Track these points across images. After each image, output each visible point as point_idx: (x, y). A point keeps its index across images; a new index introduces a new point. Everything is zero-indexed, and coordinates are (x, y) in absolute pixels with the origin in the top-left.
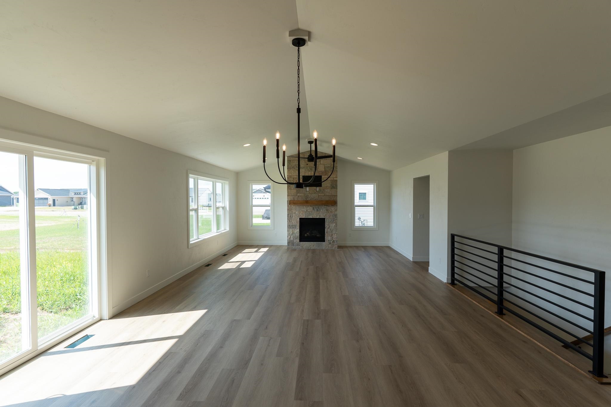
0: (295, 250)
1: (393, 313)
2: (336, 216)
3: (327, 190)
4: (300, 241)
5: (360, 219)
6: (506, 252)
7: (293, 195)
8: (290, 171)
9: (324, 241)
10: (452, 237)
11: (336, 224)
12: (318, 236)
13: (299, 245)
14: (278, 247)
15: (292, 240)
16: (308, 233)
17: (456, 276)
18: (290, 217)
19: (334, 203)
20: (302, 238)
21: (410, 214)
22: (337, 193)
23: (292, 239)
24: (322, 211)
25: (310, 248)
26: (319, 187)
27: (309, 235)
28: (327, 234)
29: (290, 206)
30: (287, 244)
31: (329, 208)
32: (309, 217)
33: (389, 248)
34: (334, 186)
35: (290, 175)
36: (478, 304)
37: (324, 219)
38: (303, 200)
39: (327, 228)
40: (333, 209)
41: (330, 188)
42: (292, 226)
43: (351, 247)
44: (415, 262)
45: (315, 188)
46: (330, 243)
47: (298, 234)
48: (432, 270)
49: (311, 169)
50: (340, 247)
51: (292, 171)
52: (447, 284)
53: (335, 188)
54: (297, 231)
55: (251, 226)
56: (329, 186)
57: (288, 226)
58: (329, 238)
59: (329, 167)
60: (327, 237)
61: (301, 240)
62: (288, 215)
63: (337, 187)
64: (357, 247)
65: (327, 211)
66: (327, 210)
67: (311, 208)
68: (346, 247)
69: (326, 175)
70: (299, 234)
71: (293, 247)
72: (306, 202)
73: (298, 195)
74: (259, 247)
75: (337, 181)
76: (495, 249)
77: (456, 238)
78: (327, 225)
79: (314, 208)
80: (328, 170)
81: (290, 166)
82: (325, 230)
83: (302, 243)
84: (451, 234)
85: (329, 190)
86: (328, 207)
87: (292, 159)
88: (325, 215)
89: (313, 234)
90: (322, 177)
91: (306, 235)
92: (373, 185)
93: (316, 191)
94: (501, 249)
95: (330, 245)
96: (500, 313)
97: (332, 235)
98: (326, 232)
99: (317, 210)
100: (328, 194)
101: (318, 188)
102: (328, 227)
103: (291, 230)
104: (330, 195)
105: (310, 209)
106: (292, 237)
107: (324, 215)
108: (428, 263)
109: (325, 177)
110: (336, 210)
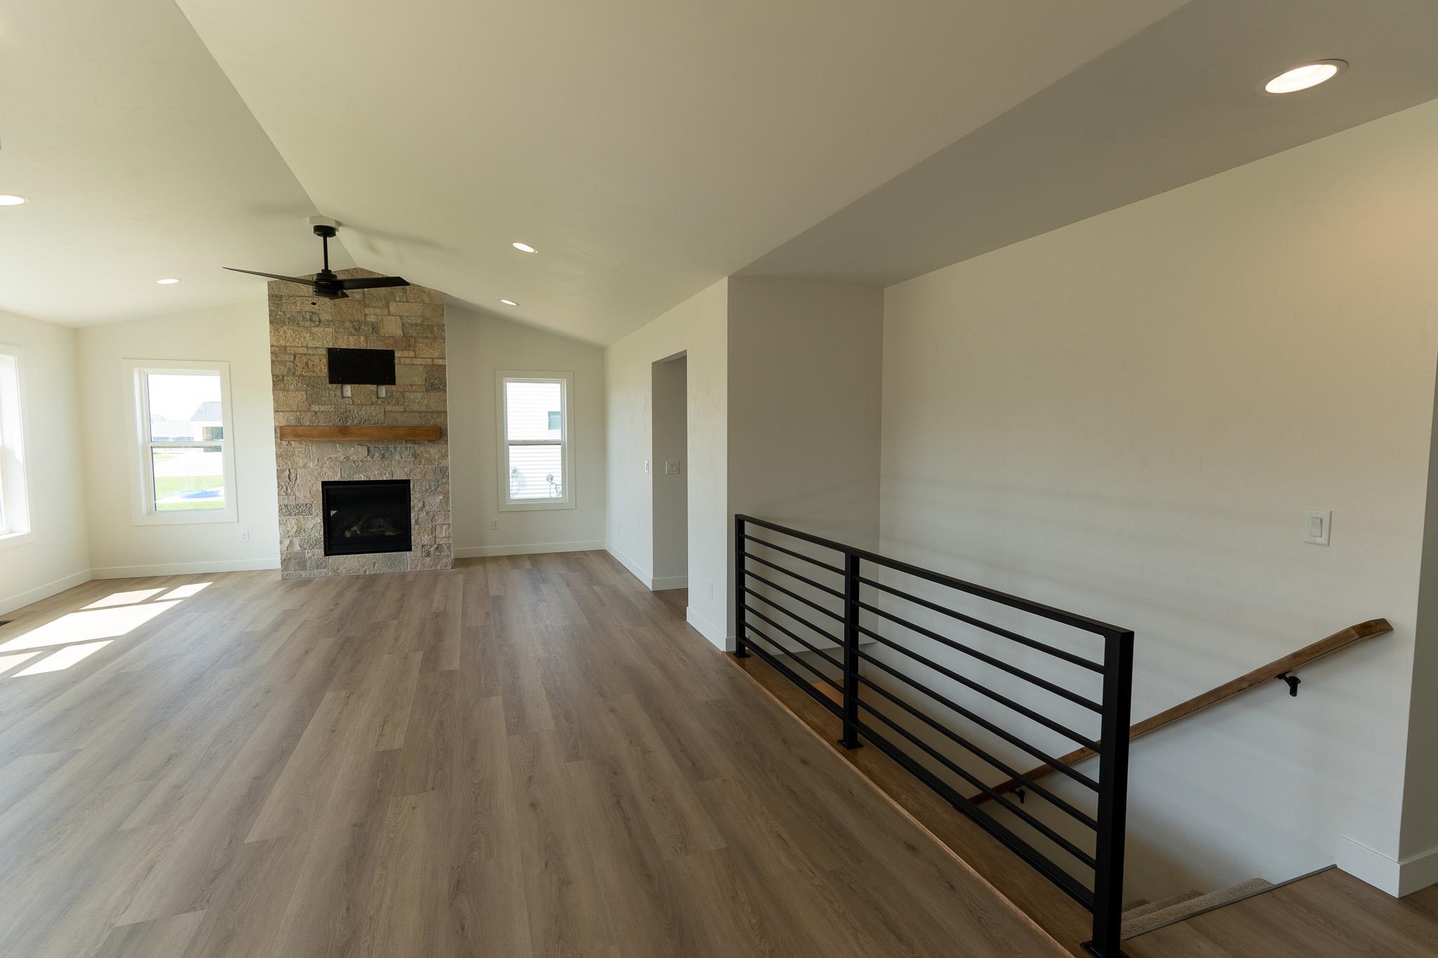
0: (305, 582)
2: (444, 471)
3: (412, 396)
4: (326, 554)
5: (552, 479)
6: (866, 569)
7: (295, 408)
8: (281, 332)
9: (410, 549)
10: (740, 523)
11: (446, 497)
12: (390, 533)
13: (325, 568)
14: (247, 578)
15: (298, 553)
16: (355, 528)
17: (748, 633)
18: (286, 479)
19: (438, 434)
20: (335, 543)
21: (646, 462)
22: (445, 406)
23: (297, 548)
24: (397, 457)
25: (362, 573)
26: (388, 384)
27: (358, 532)
28: (417, 527)
29: (284, 443)
30: (279, 566)
31: (422, 448)
32: (357, 478)
33: (603, 554)
34: (436, 381)
35: (282, 343)
36: (796, 717)
37: (408, 481)
38: (331, 424)
39: (416, 509)
40: (433, 451)
41: (424, 389)
42: (297, 506)
43: (496, 559)
44: (658, 594)
45: (373, 387)
46: (428, 554)
47: (319, 533)
48: (695, 615)
49: (356, 329)
50: (461, 562)
51: (289, 333)
52: (726, 657)
53: (438, 389)
54: (315, 524)
55: (149, 513)
56: (420, 383)
57: (280, 510)
58: (426, 539)
59: (416, 325)
60: (419, 537)
61: (330, 550)
62: (280, 473)
63: (445, 386)
64: (513, 559)
65: (416, 458)
66: (415, 456)
67: (362, 451)
68: (482, 560)
69: (407, 348)
70: (322, 533)
71: (304, 574)
72: (343, 432)
73: (315, 408)
74: (173, 580)
75: (443, 367)
76: (839, 560)
77: (749, 529)
78: (416, 501)
79: (372, 449)
80: (415, 334)
81: (279, 313)
82: (412, 515)
83: (332, 559)
84: (736, 515)
85: (419, 395)
86: (419, 449)
87: (285, 289)
88: (410, 472)
89: (373, 530)
90: (397, 355)
91: (348, 534)
92: (559, 385)
93: (378, 398)
94: (854, 557)
95: (428, 559)
96: (850, 742)
97: (434, 529)
98: (413, 521)
99: (383, 455)
100: (415, 407)
101: (383, 390)
102: (420, 505)
103: (292, 521)
104: (424, 408)
105: (357, 452)
106: (296, 541)
107: (406, 470)
108: (684, 593)
109: (406, 353)
110: (445, 456)
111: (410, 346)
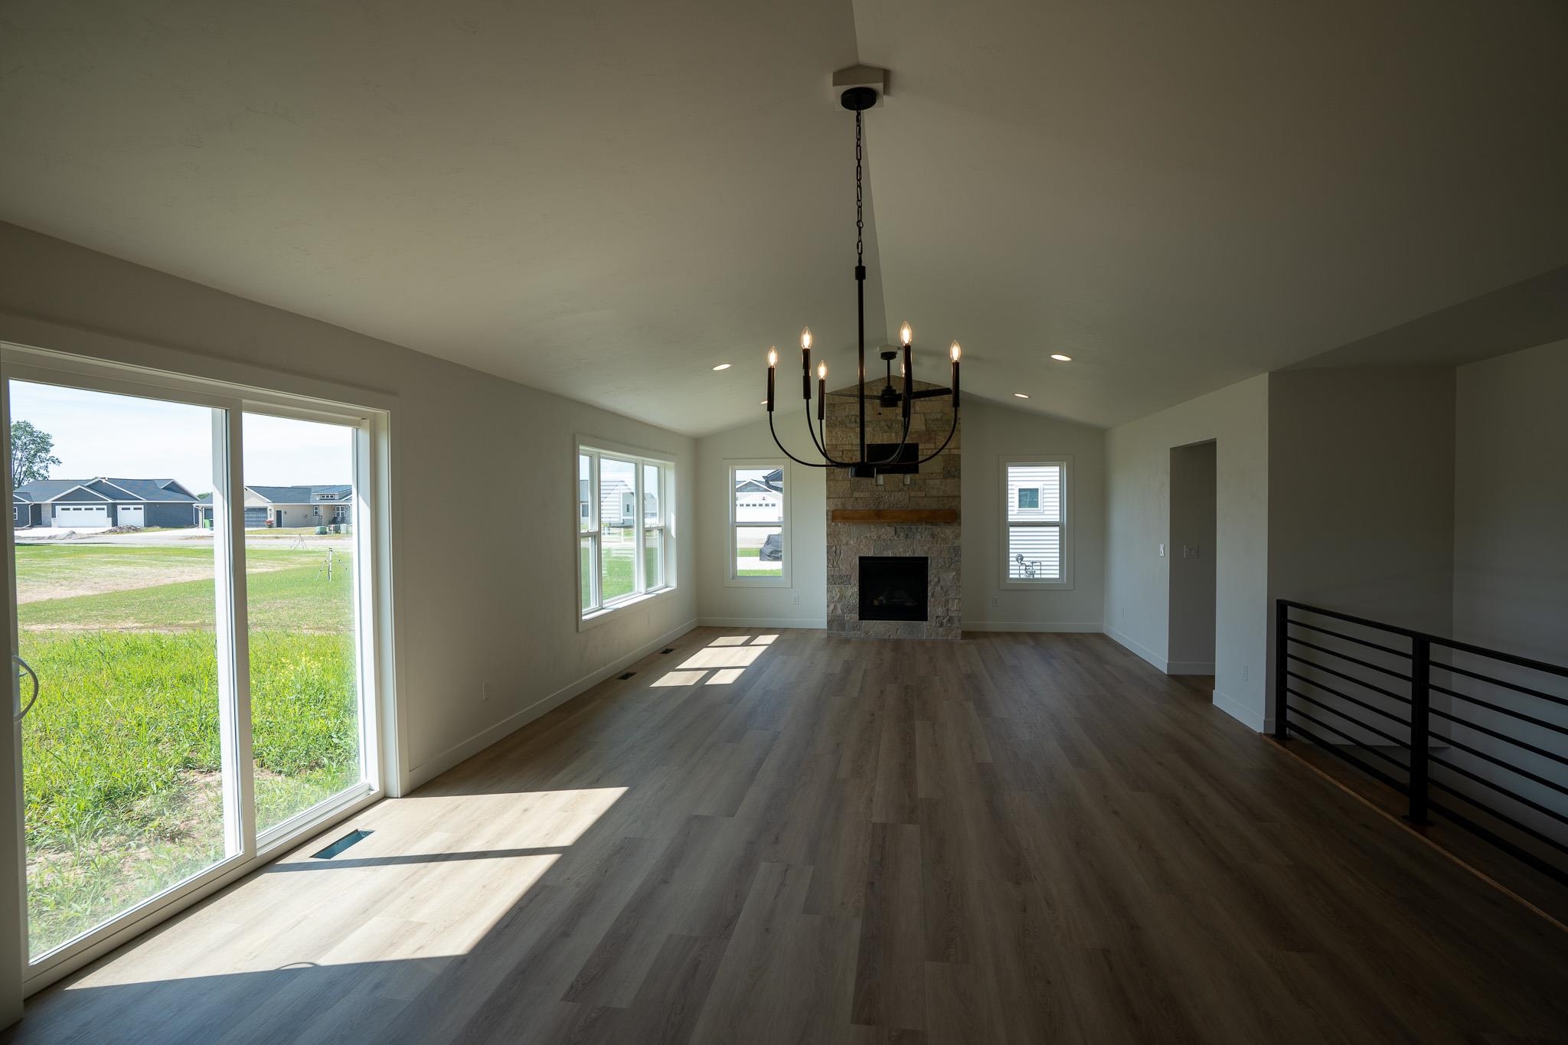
0: (847, 641)
1: (1116, 813)
2: (957, 550)
3: (931, 482)
4: (860, 619)
5: (1022, 559)
6: (1436, 652)
7: (841, 495)
8: (834, 434)
9: (925, 619)
10: (1281, 611)
11: (958, 574)
12: (909, 604)
13: (859, 630)
14: (804, 634)
15: (839, 616)
16: (881, 598)
17: (1290, 716)
18: (833, 553)
19: (952, 517)
20: (868, 610)
21: (1162, 546)
22: (960, 492)
23: (839, 612)
24: (919, 537)
25: (887, 637)
26: (913, 473)
27: (884, 601)
28: (932, 599)
29: (833, 524)
30: (825, 626)
31: (939, 529)
32: (885, 554)
33: (1102, 637)
34: (952, 471)
35: (834, 442)
36: (1352, 793)
37: (926, 559)
38: (867, 508)
39: (932, 583)
40: (948, 531)
41: (942, 477)
42: (841, 577)
43: (997, 634)
44: (1173, 677)
45: (900, 476)
46: (941, 625)
47: (855, 600)
48: (1223, 698)
49: (888, 427)
50: (967, 635)
51: (839, 433)
52: (1265, 737)
53: (954, 477)
54: (853, 591)
55: (733, 578)
56: (939, 471)
57: (828, 579)
58: (940, 611)
59: (936, 420)
60: (934, 608)
61: (863, 616)
62: (829, 548)
63: (959, 473)
64: (1015, 636)
65: (933, 538)
66: (933, 536)
67: (890, 531)
68: (985, 635)
69: (928, 441)
70: (858, 600)
71: (843, 634)
72: (877, 515)
73: (856, 495)
74: (753, 632)
75: (959, 456)
76: (1406, 645)
77: (1292, 613)
78: (932, 576)
79: (898, 530)
80: (935, 429)
81: (833, 418)
82: (929, 589)
83: (864, 622)
84: (1278, 600)
85: (938, 482)
86: (937, 530)
87: (837, 399)
88: (929, 549)
89: (895, 600)
90: (920, 447)
91: (876, 603)
92: (1058, 467)
93: (904, 485)
94: (1422, 643)
95: (941, 629)
96: (1418, 818)
97: (947, 602)
98: (929, 594)
99: (907, 535)
100: (934, 493)
101: (908, 478)
102: (936, 580)
103: (836, 589)
104: (941, 494)
105: (887, 532)
106: (839, 606)
107: (925, 548)
108: (1211, 679)
109: (928, 446)
110: (958, 536)
111: (931, 439)
